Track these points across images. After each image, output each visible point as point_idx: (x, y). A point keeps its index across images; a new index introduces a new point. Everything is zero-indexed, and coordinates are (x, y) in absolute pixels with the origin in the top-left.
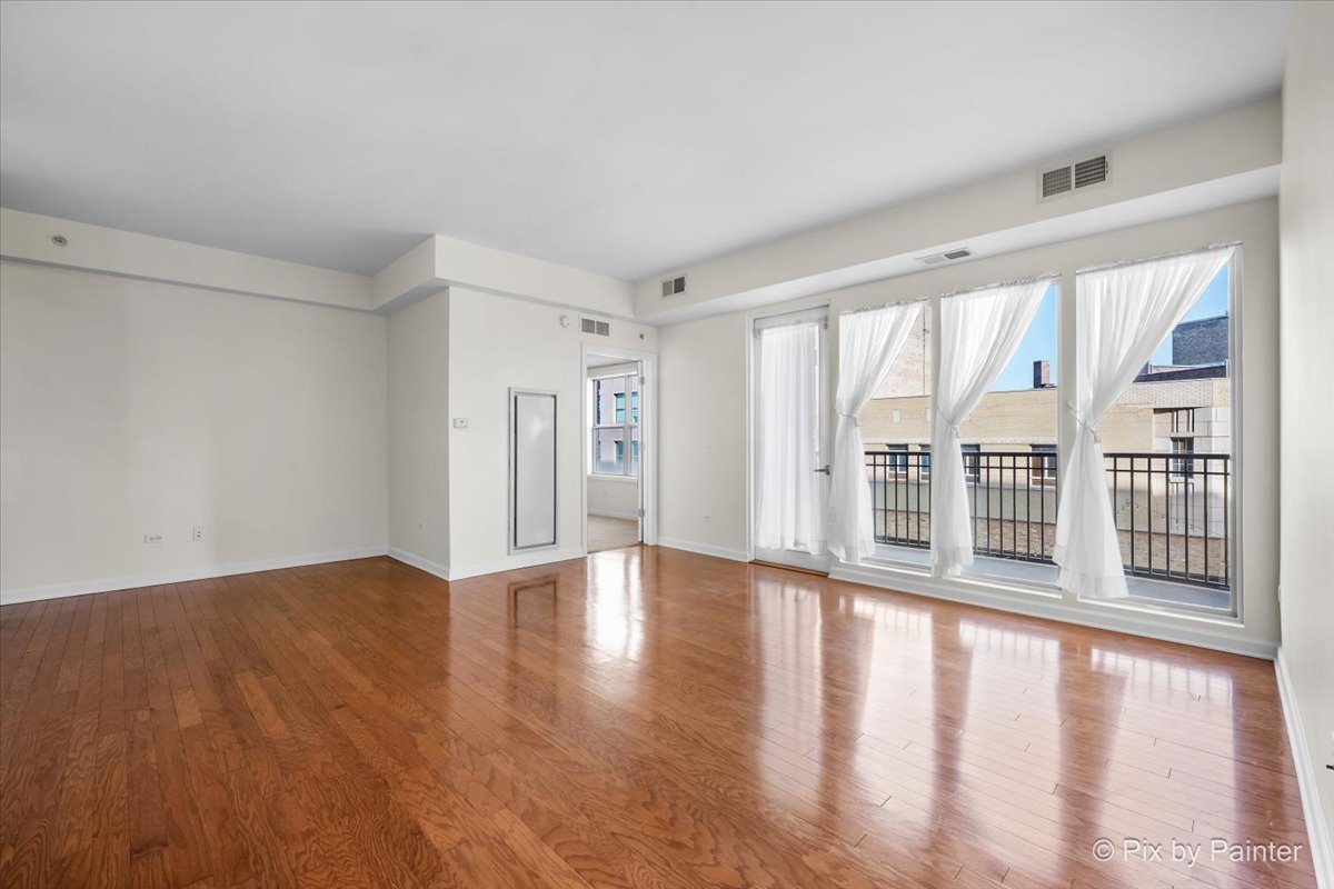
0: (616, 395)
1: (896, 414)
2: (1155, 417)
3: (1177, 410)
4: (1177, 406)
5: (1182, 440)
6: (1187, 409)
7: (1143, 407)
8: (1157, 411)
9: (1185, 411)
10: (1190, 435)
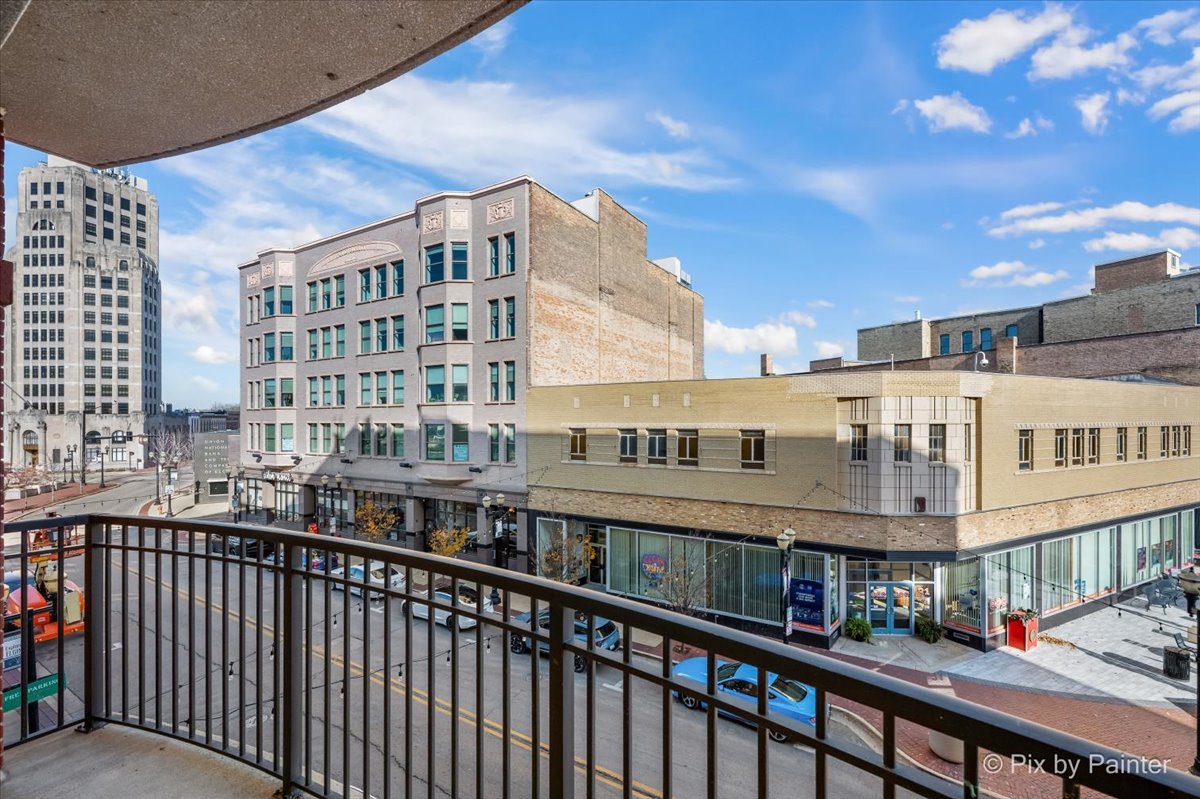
0: (361, 374)
1: (626, 399)
2: (838, 404)
3: (855, 398)
4: (855, 396)
5: (859, 426)
6: (863, 398)
7: (829, 395)
8: (840, 399)
9: (861, 400)
10: (864, 422)
